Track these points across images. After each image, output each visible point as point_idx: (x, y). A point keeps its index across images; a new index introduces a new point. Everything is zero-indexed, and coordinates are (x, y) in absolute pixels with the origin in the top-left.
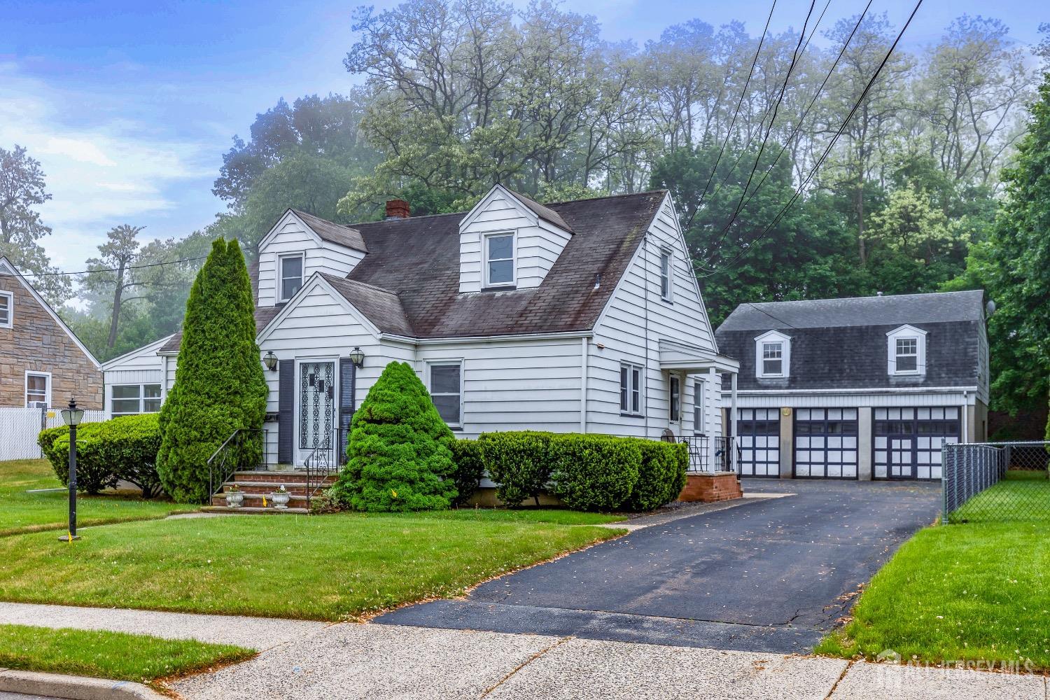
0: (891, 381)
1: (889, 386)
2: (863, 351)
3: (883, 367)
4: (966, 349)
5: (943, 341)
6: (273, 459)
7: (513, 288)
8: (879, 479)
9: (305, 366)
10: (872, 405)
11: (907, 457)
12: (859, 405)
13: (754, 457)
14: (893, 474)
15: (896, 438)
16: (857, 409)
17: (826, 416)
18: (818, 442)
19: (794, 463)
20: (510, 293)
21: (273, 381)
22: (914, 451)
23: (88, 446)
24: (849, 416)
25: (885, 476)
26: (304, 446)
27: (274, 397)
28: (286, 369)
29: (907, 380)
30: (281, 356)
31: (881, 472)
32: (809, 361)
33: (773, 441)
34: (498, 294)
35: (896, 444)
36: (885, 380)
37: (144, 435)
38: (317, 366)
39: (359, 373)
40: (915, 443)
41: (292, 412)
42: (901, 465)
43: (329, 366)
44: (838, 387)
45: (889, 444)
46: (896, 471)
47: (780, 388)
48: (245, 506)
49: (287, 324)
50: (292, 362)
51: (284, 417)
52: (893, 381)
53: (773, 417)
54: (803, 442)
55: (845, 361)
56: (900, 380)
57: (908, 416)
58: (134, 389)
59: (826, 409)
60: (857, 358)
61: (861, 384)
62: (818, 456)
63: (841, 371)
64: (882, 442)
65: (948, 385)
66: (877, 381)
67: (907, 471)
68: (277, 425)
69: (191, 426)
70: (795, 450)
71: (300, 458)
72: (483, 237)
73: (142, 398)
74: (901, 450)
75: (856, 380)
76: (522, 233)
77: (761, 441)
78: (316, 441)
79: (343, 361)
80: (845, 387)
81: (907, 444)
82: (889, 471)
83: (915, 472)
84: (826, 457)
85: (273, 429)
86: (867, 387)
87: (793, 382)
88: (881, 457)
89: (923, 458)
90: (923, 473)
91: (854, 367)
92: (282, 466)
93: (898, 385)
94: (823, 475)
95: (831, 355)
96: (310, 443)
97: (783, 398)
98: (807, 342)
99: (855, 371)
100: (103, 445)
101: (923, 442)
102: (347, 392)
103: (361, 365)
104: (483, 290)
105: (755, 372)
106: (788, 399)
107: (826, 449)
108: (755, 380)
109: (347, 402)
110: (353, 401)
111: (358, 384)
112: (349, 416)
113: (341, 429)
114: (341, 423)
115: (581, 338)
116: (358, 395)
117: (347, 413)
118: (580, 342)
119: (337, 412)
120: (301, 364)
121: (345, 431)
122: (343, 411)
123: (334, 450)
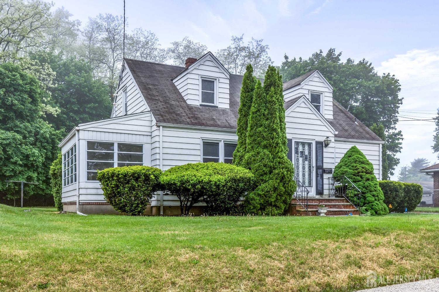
9: (297, 143)
38: (303, 144)
39: (325, 150)
43: (310, 145)
50: (291, 140)
78: (304, 182)
79: (318, 143)
102: (320, 158)
103: (326, 146)
109: (320, 164)
110: (323, 163)
111: (325, 155)
112: (321, 171)
113: (317, 177)
114: (317, 174)
115: (379, 144)
116: (325, 160)
117: (320, 169)
118: (378, 146)
119: (315, 168)
120: (295, 142)
121: (319, 178)
122: (318, 168)
123: (313, 187)
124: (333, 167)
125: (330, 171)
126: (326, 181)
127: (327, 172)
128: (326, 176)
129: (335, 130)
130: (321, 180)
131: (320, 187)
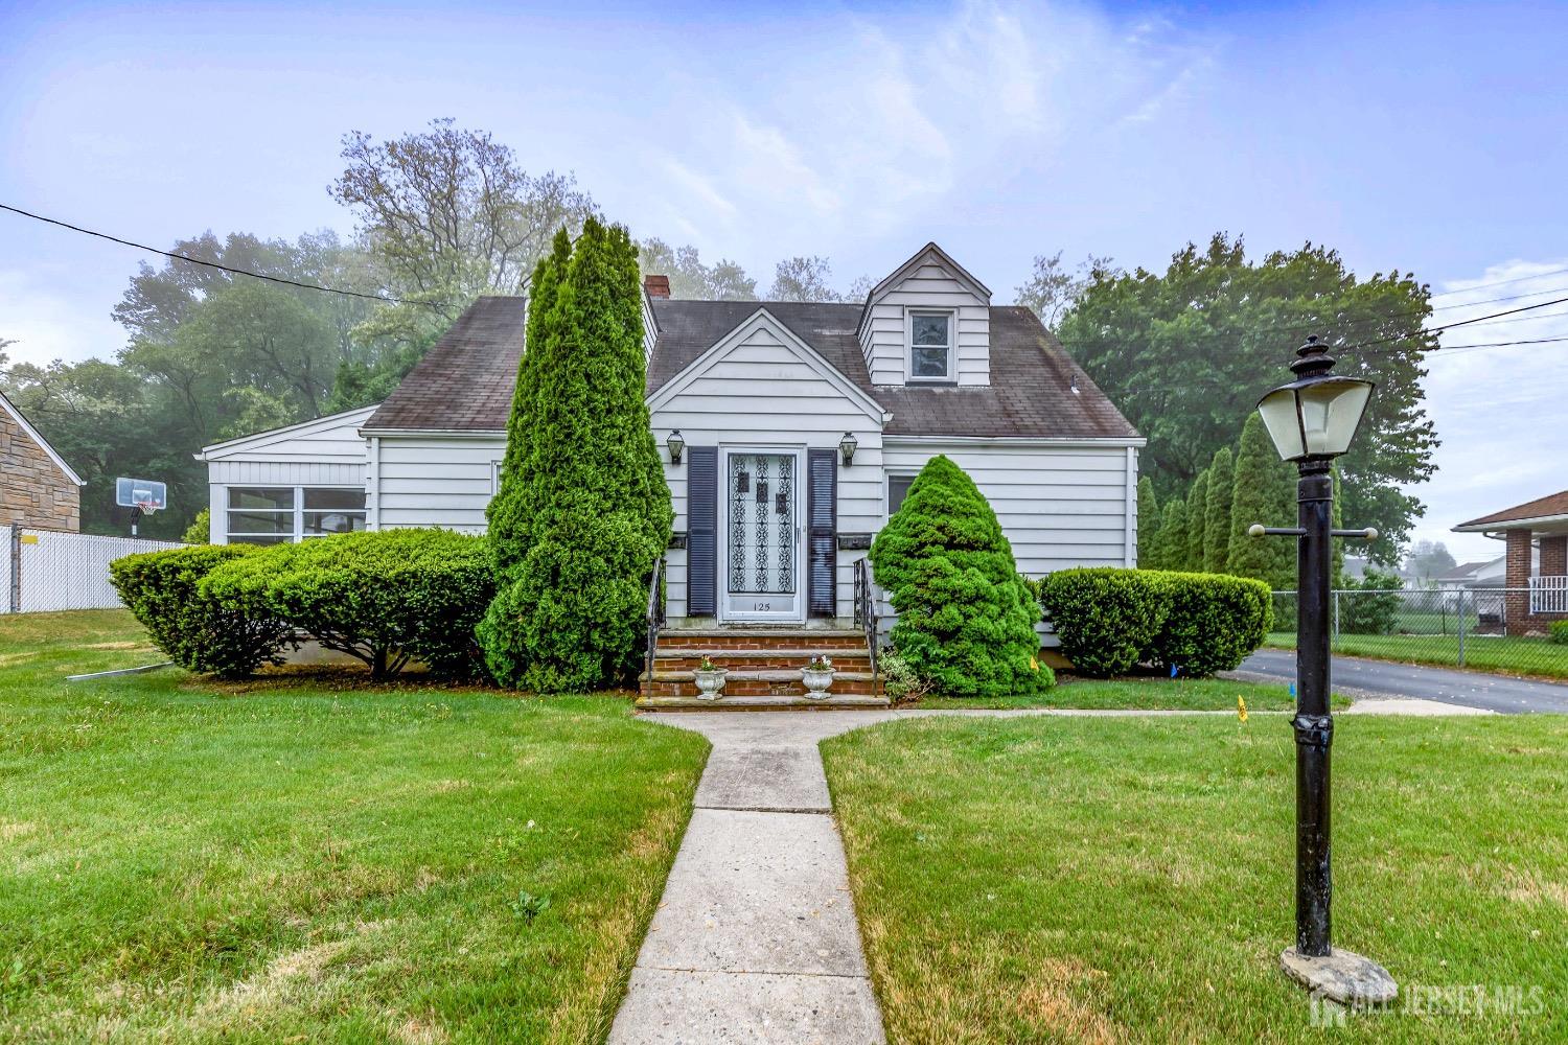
6: (676, 610)
7: (955, 384)
9: (737, 459)
20: (955, 390)
21: (677, 481)
23: (322, 586)
26: (737, 589)
27: (680, 506)
28: (702, 463)
30: (691, 440)
34: (938, 390)
37: (455, 566)
38: (762, 460)
39: (843, 475)
41: (714, 533)
43: (786, 461)
48: (732, 694)
49: (701, 388)
50: (712, 452)
51: (698, 542)
58: (282, 496)
68: (685, 552)
69: (590, 549)
71: (731, 610)
72: (907, 312)
73: (298, 509)
76: (966, 314)
78: (762, 579)
79: (814, 455)
85: (678, 559)
92: (693, 620)
96: (751, 583)
100: (355, 583)
102: (823, 503)
103: (848, 462)
104: (908, 384)
109: (823, 519)
110: (834, 518)
111: (843, 491)
112: (826, 540)
113: (812, 561)
114: (812, 552)
115: (1126, 448)
116: (843, 508)
117: (823, 536)
118: (1122, 453)
119: (804, 536)
120: (729, 455)
121: (820, 564)
122: (814, 533)
123: (797, 595)
124: (876, 527)
125: (860, 543)
126: (845, 575)
127: (850, 545)
128: (845, 559)
129: (882, 411)
130: (828, 574)
131: (822, 594)
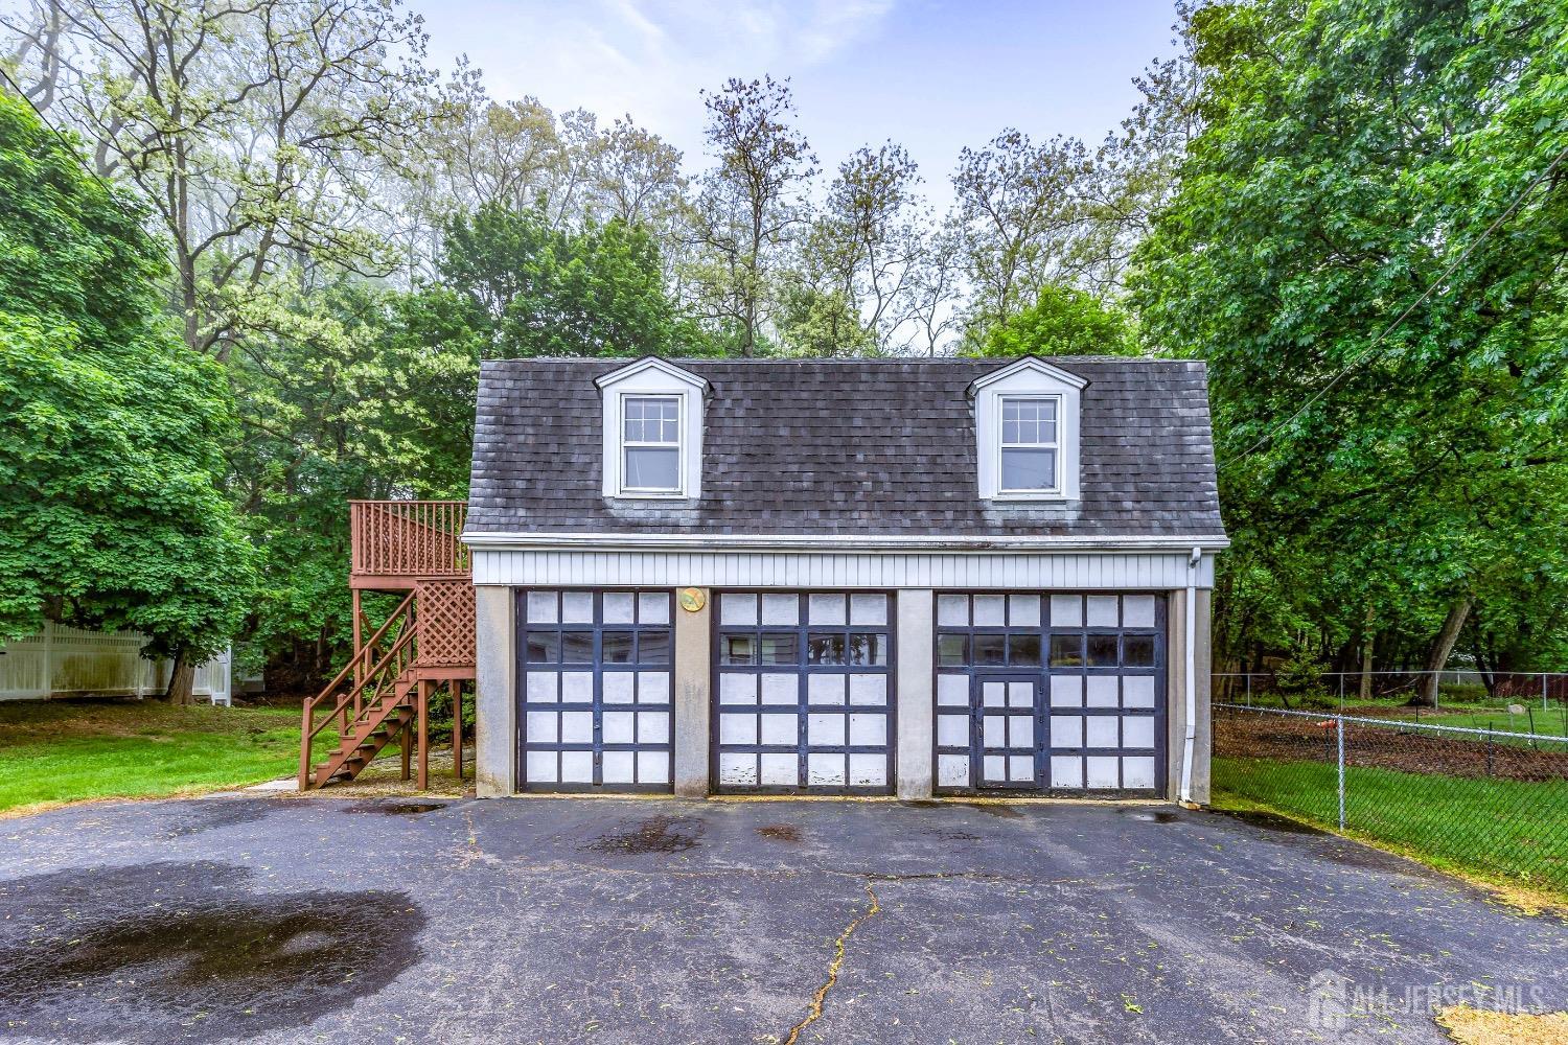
0: (988, 515)
1: (984, 528)
2: (907, 431)
3: (966, 479)
4: (1181, 435)
5: (1118, 412)
8: (949, 792)
10: (937, 583)
11: (1023, 732)
12: (900, 582)
13: (598, 731)
14: (988, 777)
15: (995, 677)
16: (892, 594)
17: (804, 613)
18: (781, 688)
19: (716, 748)
22: (1042, 713)
24: (869, 615)
25: (965, 782)
29: (1032, 515)
31: (955, 771)
32: (757, 455)
33: (654, 687)
35: (993, 694)
36: (971, 512)
40: (1043, 692)
42: (1007, 752)
44: (844, 530)
45: (976, 694)
46: (993, 769)
47: (676, 528)
52: (994, 517)
53: (654, 613)
54: (738, 688)
55: (860, 457)
56: (1014, 513)
57: (1026, 616)
59: (804, 594)
60: (890, 452)
61: (907, 523)
62: (780, 729)
63: (849, 485)
64: (956, 689)
65: (1147, 529)
66: (949, 515)
67: (1023, 769)
70: (716, 710)
74: (1007, 712)
75: (890, 510)
77: (618, 685)
80: (863, 530)
81: (1022, 694)
82: (976, 769)
83: (1043, 771)
84: (803, 734)
86: (922, 529)
87: (712, 510)
88: (956, 730)
89: (1064, 732)
90: (1065, 772)
91: (883, 476)
93: (1009, 528)
94: (794, 781)
95: (819, 441)
97: (684, 560)
98: (747, 403)
99: (887, 486)
101: (1064, 689)
105: (599, 481)
106: (696, 560)
107: (803, 709)
108: (600, 506)
